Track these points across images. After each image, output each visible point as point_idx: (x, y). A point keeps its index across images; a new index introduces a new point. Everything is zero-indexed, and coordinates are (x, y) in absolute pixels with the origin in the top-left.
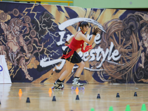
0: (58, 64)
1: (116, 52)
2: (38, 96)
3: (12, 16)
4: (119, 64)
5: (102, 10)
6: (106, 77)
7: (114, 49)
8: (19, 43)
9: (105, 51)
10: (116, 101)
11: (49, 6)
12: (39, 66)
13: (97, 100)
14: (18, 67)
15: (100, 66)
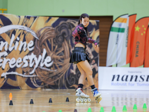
4: (52, 70)
5: (35, 18)
6: (39, 83)
10: (49, 107)
13: (30, 105)
15: (33, 72)
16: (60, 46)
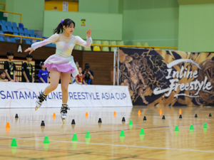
0: (167, 92)
1: (209, 84)
2: (152, 115)
3: (134, 58)
4: (211, 92)
5: (199, 53)
6: (201, 102)
7: (207, 81)
8: (138, 77)
9: (201, 82)
10: (209, 120)
11: (160, 51)
12: (153, 94)
13: (194, 119)
14: (137, 95)
15: (197, 93)
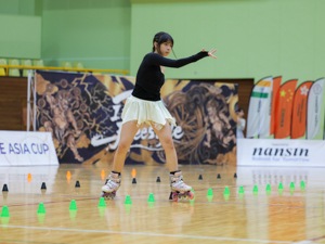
0: (112, 142)
1: (179, 129)
3: (60, 88)
4: (182, 143)
8: (67, 118)
11: (102, 77)
13: (156, 184)
14: (66, 146)
15: (160, 144)
16: (192, 114)
